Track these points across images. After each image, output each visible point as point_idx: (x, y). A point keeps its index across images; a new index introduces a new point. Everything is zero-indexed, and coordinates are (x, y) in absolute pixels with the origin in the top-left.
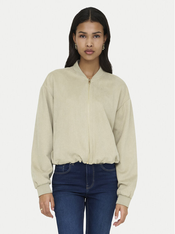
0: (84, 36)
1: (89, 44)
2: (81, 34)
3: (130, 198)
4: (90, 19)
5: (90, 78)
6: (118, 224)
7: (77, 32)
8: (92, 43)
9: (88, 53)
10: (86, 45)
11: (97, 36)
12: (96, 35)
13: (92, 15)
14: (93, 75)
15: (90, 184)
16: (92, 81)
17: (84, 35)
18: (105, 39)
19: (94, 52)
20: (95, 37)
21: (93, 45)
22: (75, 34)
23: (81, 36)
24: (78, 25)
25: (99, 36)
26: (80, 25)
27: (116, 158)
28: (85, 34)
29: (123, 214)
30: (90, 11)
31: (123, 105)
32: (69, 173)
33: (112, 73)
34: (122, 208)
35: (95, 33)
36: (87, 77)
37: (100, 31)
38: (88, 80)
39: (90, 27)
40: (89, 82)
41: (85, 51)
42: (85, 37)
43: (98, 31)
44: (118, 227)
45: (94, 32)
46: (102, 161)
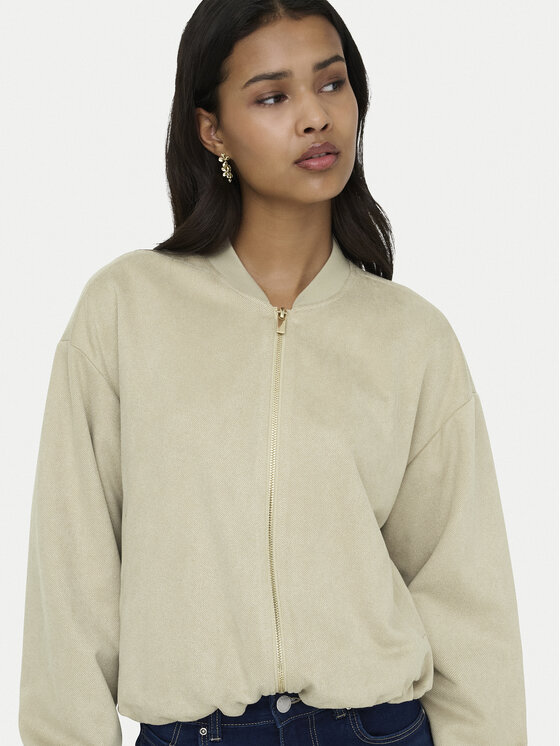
1: (317, 121)
5: (283, 303)
8: (326, 113)
9: (313, 163)
10: (302, 128)
14: (302, 285)
16: (295, 316)
19: (337, 154)
21: (331, 122)
31: (442, 430)
35: (325, 65)
36: (273, 301)
38: (273, 311)
40: (281, 321)
41: (297, 162)
43: (334, 53)
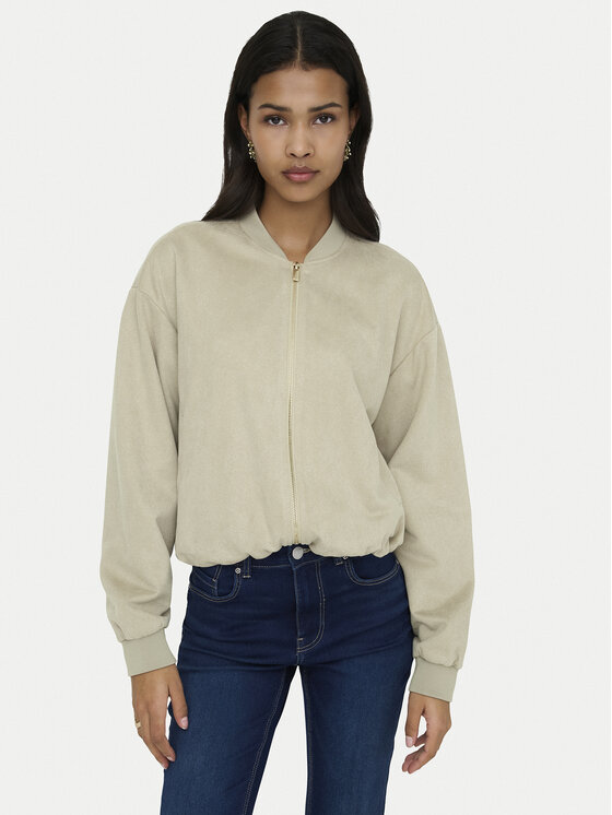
0: (279, 120)
1: (299, 149)
2: (269, 111)
4: (298, 60)
5: (296, 257)
6: (417, 764)
7: (256, 103)
8: (311, 145)
9: (296, 177)
10: (289, 152)
11: (326, 118)
12: (321, 115)
13: (306, 44)
14: (310, 247)
16: (305, 268)
17: (278, 116)
18: (354, 124)
19: (315, 173)
21: (311, 151)
22: (247, 109)
23: (266, 119)
24: (255, 80)
25: (334, 118)
26: (264, 81)
28: (285, 113)
30: (298, 29)
31: (413, 351)
34: (432, 708)
35: (319, 109)
36: (289, 255)
37: (337, 102)
38: (289, 266)
39: (300, 88)
40: (295, 271)
41: (284, 173)
42: (281, 122)
43: (329, 101)
44: (417, 773)
45: (317, 106)
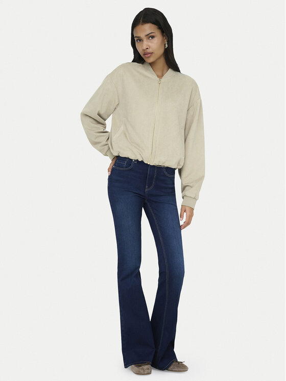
3: (195, 199)
4: (141, 21)
15: (149, 186)
20: (151, 38)
23: (137, 40)
27: (179, 163)
29: (188, 215)
31: (193, 105)
32: (130, 170)
33: (180, 72)
34: (187, 209)
35: (148, 35)
46: (164, 163)
